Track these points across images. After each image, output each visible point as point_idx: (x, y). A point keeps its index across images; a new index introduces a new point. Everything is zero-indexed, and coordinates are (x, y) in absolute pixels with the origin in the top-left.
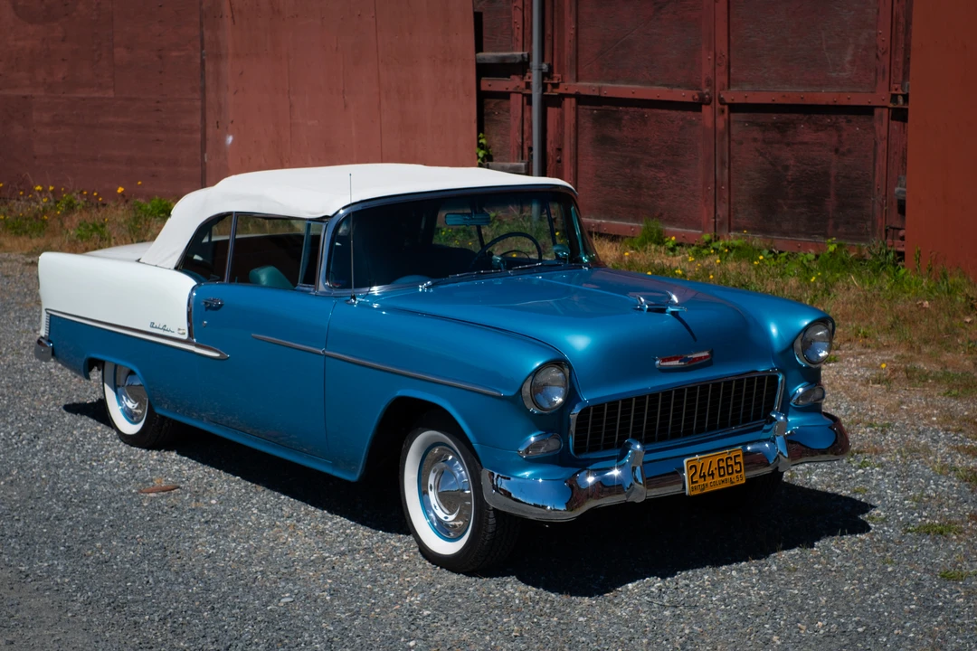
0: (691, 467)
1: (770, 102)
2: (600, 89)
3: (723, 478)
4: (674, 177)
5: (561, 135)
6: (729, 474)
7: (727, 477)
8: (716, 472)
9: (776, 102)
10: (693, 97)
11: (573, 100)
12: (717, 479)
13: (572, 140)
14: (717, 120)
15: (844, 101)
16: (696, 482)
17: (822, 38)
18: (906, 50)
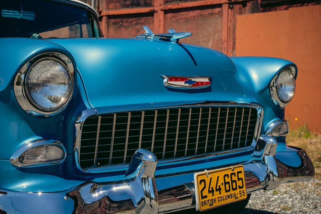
0: (201, 181)
3: (229, 193)
6: (234, 189)
7: (232, 192)
8: (223, 187)
12: (224, 194)
16: (206, 197)
17: (200, 38)
18: (233, 40)
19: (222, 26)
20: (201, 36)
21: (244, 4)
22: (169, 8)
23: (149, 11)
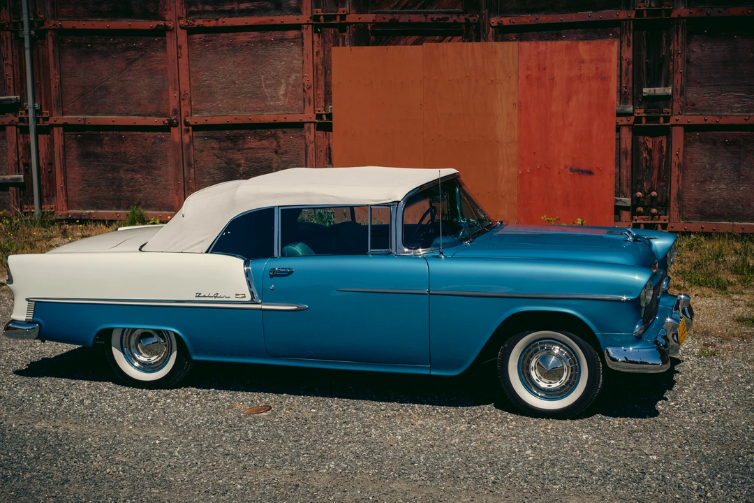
1: (225, 122)
2: (85, 119)
4: (149, 177)
5: (52, 153)
9: (230, 122)
10: (164, 122)
11: (61, 129)
13: (62, 157)
14: (183, 137)
15: (281, 120)
17: (261, 80)
18: (325, 86)
19: (303, 62)
20: (262, 77)
21: (342, 27)
22: (199, 25)
23: (154, 27)
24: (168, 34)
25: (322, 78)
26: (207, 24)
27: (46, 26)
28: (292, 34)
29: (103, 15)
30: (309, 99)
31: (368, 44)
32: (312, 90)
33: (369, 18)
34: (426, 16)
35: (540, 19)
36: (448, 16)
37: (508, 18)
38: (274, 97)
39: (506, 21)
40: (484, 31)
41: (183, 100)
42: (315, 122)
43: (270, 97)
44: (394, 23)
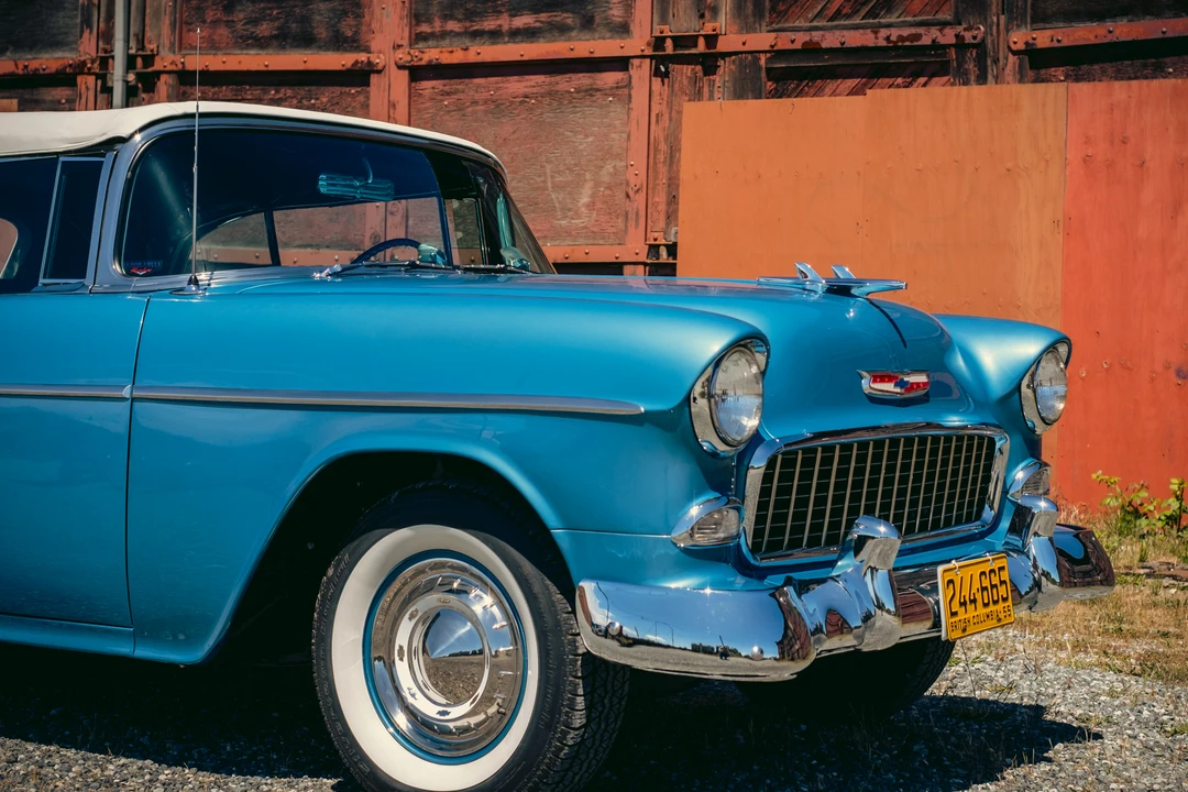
0: (947, 583)
3: (988, 610)
6: (994, 602)
7: (992, 608)
8: (979, 597)
12: (981, 609)
15: (579, 256)
16: (956, 614)
17: (545, 174)
18: (669, 186)
19: (629, 136)
20: (548, 167)
21: (709, 63)
22: (431, 61)
23: (349, 65)
24: (374, 78)
25: (663, 170)
26: (446, 59)
27: (158, 66)
28: (610, 78)
29: (261, 43)
30: (637, 214)
31: (758, 96)
32: (643, 194)
33: (762, 40)
34: (876, 33)
35: (1117, 32)
36: (921, 30)
37: (1048, 33)
38: (570, 210)
39: (1043, 39)
40: (996, 61)
41: (392, 213)
42: (645, 264)
43: (562, 209)
44: (811, 50)
